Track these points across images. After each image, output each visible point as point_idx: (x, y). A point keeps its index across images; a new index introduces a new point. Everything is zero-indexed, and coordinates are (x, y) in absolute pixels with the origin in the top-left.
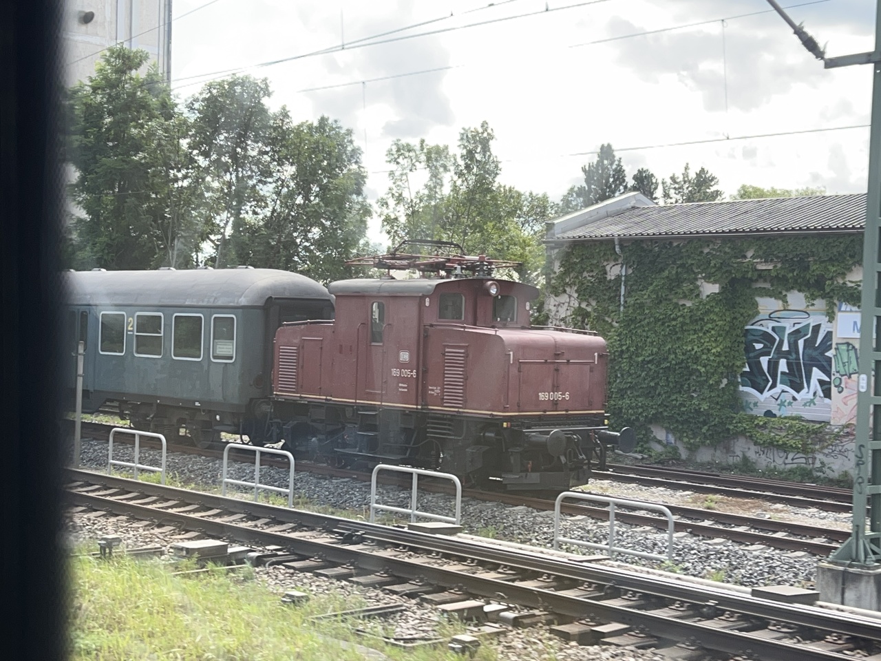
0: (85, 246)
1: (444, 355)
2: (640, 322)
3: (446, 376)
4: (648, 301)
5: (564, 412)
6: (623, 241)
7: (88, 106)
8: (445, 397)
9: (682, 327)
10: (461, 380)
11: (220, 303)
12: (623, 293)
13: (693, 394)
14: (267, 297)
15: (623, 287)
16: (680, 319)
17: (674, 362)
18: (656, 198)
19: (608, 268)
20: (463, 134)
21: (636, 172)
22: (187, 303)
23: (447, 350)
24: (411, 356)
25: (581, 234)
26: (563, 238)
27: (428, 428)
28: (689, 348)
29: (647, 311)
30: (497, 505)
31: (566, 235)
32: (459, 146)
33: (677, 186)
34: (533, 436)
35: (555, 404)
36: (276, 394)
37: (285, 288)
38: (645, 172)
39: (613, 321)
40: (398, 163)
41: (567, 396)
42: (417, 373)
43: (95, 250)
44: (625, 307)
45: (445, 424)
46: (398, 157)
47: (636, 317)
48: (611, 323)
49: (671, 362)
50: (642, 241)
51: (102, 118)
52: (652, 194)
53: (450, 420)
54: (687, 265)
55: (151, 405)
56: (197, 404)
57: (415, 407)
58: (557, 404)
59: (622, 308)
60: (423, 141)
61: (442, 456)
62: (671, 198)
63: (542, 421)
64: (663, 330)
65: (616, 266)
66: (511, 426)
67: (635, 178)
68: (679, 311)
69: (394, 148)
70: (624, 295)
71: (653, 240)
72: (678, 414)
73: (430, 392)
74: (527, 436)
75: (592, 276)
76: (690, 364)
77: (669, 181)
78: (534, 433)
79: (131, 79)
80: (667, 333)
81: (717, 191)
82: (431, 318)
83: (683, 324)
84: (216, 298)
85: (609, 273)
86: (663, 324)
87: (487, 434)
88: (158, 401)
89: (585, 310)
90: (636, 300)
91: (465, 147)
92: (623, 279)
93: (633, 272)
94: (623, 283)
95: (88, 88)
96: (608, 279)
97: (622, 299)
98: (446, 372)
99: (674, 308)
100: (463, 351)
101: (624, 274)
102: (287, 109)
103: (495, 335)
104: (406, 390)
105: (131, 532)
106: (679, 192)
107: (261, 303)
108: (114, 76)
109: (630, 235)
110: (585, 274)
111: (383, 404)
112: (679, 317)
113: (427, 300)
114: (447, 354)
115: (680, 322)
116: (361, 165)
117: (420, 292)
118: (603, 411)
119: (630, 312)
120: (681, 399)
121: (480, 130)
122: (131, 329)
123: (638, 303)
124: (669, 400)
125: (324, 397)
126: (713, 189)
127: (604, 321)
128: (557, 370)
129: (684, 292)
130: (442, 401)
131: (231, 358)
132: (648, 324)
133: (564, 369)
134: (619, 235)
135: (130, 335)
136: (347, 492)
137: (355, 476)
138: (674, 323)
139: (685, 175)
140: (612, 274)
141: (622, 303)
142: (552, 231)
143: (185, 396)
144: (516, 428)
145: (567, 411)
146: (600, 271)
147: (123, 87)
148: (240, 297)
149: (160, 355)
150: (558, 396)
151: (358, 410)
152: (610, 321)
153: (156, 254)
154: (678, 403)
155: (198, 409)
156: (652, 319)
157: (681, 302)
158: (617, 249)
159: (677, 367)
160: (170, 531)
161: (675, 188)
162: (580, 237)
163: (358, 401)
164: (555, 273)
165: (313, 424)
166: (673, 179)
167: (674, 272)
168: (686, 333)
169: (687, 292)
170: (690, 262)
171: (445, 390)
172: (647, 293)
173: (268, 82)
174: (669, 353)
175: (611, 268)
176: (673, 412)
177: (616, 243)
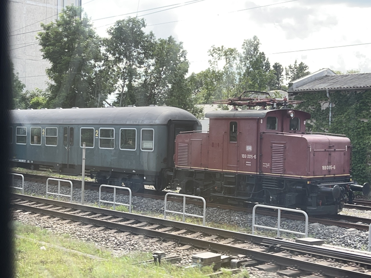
0: (55, 97)
1: (272, 147)
2: (340, 130)
3: (273, 158)
4: (345, 119)
5: (333, 176)
6: (330, 91)
7: (57, 33)
8: (273, 169)
9: (363, 132)
10: (282, 160)
11: (145, 123)
12: (330, 116)
13: (369, 164)
14: (169, 120)
15: (330, 113)
16: (362, 128)
17: (359, 149)
18: (282, 75)
19: (322, 104)
20: (244, 43)
21: (274, 64)
22: (127, 123)
23: (273, 145)
24: (253, 148)
25: (307, 88)
26: (298, 90)
27: (263, 184)
28: (367, 142)
29: (344, 125)
30: (302, 222)
31: (300, 88)
32: (242, 48)
33: (292, 70)
34: (322, 188)
35: (329, 171)
36: (177, 167)
37: (176, 115)
38: (278, 64)
39: (325, 129)
40: (213, 56)
41: (334, 168)
42: (257, 156)
43: (60, 99)
44: (331, 123)
45: (273, 182)
46: (213, 53)
47: (338, 127)
48: (323, 130)
49: (357, 149)
50: (340, 91)
51: (62, 38)
52: (281, 73)
53: (276, 180)
54: (365, 102)
55: (109, 172)
56: (134, 171)
57: (256, 173)
58: (330, 172)
59: (330, 123)
60: (222, 47)
61: (271, 198)
62: (289, 75)
63: (323, 180)
64: (353, 133)
65: (326, 103)
66: (311, 183)
67: (273, 66)
68: (361, 124)
69: (212, 49)
70: (331, 117)
71: (347, 90)
72: (361, 174)
73: (263, 166)
74: (320, 188)
75: (313, 108)
76: (368, 150)
77: (288, 68)
78: (322, 186)
79: (76, 20)
80: (355, 135)
81: (308, 72)
82: (263, 129)
83: (363, 130)
84: (142, 121)
85: (322, 107)
86: (353, 130)
87: (297, 187)
88: (113, 170)
89: (310, 124)
90: (338, 119)
91: (245, 49)
92: (330, 109)
93: (336, 106)
94: (330, 111)
95: (55, 25)
96: (322, 109)
97: (330, 119)
98: (273, 156)
99: (359, 123)
100: (283, 145)
101: (331, 107)
102: (153, 33)
103: (302, 137)
104: (250, 165)
105: (154, 246)
106: (293, 72)
107: (166, 123)
108: (68, 19)
109: (334, 88)
110: (310, 107)
111: (238, 172)
112: (361, 127)
113: (262, 120)
114: (273, 147)
115: (362, 130)
116: (186, 58)
117: (258, 117)
118: (349, 175)
119: (335, 125)
120: (363, 166)
121: (253, 40)
122: (97, 136)
123: (339, 121)
124: (356, 167)
125: (204, 168)
126: (306, 71)
127: (320, 129)
128: (330, 154)
129: (364, 115)
130: (270, 170)
131: (152, 149)
132: (345, 130)
133: (333, 154)
134: (328, 88)
135: (97, 138)
136: (219, 215)
137: (219, 207)
138: (359, 130)
139: (295, 65)
140: (324, 107)
141: (330, 120)
142: (292, 87)
143: (127, 167)
144: (313, 184)
145: (334, 175)
146: (318, 106)
147: (72, 24)
148: (156, 120)
149: (113, 148)
150: (330, 167)
151: (224, 175)
152: (323, 129)
153: (90, 100)
154: (361, 168)
155: (134, 174)
156: (347, 128)
157: (362, 120)
158: (328, 95)
159: (361, 151)
160: (173, 244)
161: (291, 71)
162: (307, 90)
163: (223, 170)
164: (293, 107)
165: (196, 181)
166: (290, 67)
167: (358, 105)
168: (365, 135)
169: (365, 115)
170: (367, 100)
171: (273, 165)
172: (344, 116)
173: (144, 20)
174: (356, 144)
175: (323, 104)
176: (358, 173)
177: (327, 92)
